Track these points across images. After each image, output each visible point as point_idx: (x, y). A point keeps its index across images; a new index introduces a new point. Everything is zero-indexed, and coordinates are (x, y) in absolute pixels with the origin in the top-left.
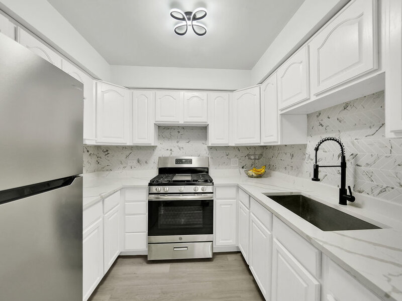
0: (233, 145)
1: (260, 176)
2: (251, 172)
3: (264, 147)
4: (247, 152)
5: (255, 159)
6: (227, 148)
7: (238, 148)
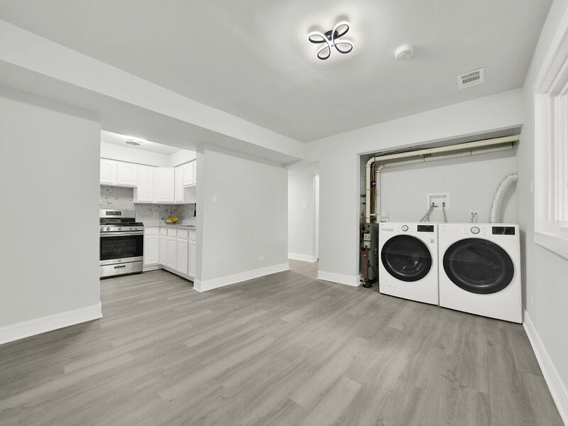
0: (156, 203)
1: (175, 223)
2: (168, 221)
3: (178, 206)
4: (165, 208)
5: (171, 213)
6: (150, 205)
7: (159, 205)
